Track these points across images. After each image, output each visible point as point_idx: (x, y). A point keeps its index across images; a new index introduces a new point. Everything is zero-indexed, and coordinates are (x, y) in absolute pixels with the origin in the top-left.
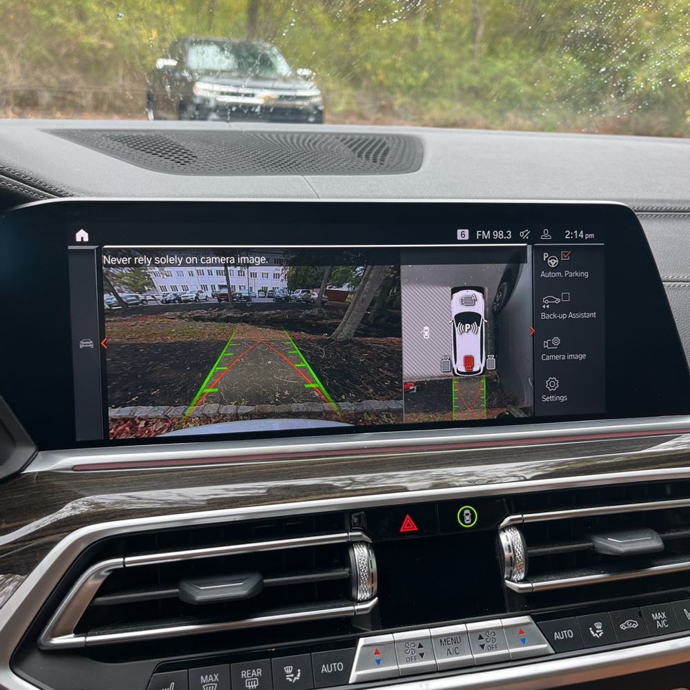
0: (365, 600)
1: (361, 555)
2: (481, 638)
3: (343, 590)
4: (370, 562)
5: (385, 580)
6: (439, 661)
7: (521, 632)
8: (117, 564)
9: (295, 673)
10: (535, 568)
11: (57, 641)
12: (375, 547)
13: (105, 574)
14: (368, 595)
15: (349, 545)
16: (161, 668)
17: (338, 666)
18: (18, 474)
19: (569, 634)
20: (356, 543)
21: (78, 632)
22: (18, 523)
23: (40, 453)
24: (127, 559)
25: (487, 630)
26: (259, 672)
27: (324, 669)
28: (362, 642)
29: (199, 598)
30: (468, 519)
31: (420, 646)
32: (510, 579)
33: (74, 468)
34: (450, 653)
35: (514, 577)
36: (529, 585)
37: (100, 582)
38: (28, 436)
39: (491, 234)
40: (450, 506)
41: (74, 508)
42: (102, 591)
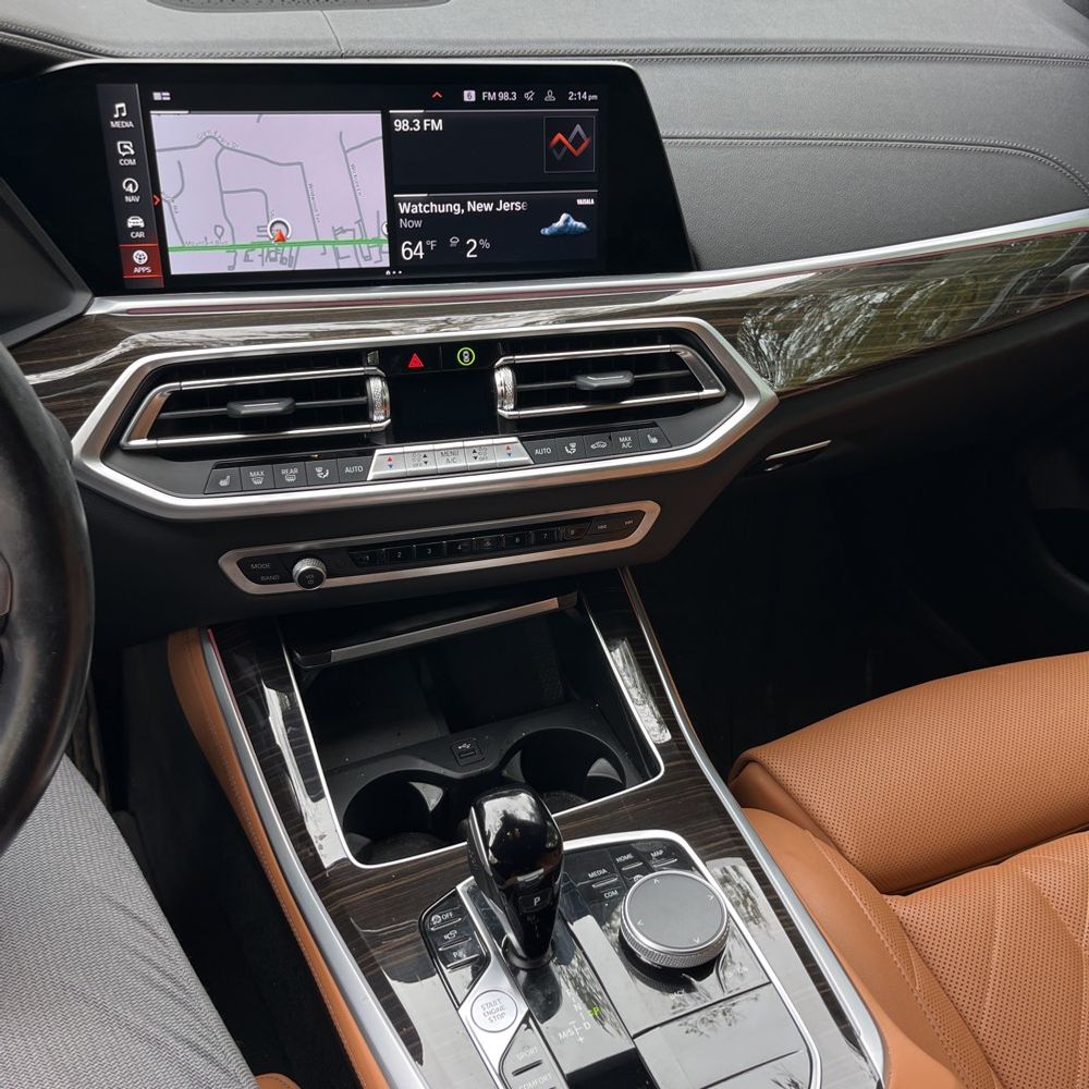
0: (380, 420)
1: (376, 387)
2: (474, 452)
3: (362, 413)
4: (383, 391)
5: (396, 406)
6: (439, 467)
7: (508, 448)
8: (176, 387)
9: (324, 472)
10: (522, 400)
11: (135, 443)
12: (388, 380)
13: (167, 394)
14: (382, 418)
15: (367, 377)
16: (218, 466)
17: (360, 469)
18: (81, 316)
19: (548, 450)
20: (372, 376)
21: (150, 437)
22: (92, 353)
23: (96, 299)
24: (183, 383)
25: (480, 446)
26: (296, 471)
27: (347, 470)
28: (378, 452)
29: (244, 412)
30: (466, 358)
31: (425, 456)
32: (501, 408)
33: (128, 311)
34: (448, 461)
35: (505, 407)
36: (517, 413)
37: (164, 399)
38: (85, 284)
39: (497, 95)
40: (452, 346)
41: (124, 346)
42: (166, 407)
